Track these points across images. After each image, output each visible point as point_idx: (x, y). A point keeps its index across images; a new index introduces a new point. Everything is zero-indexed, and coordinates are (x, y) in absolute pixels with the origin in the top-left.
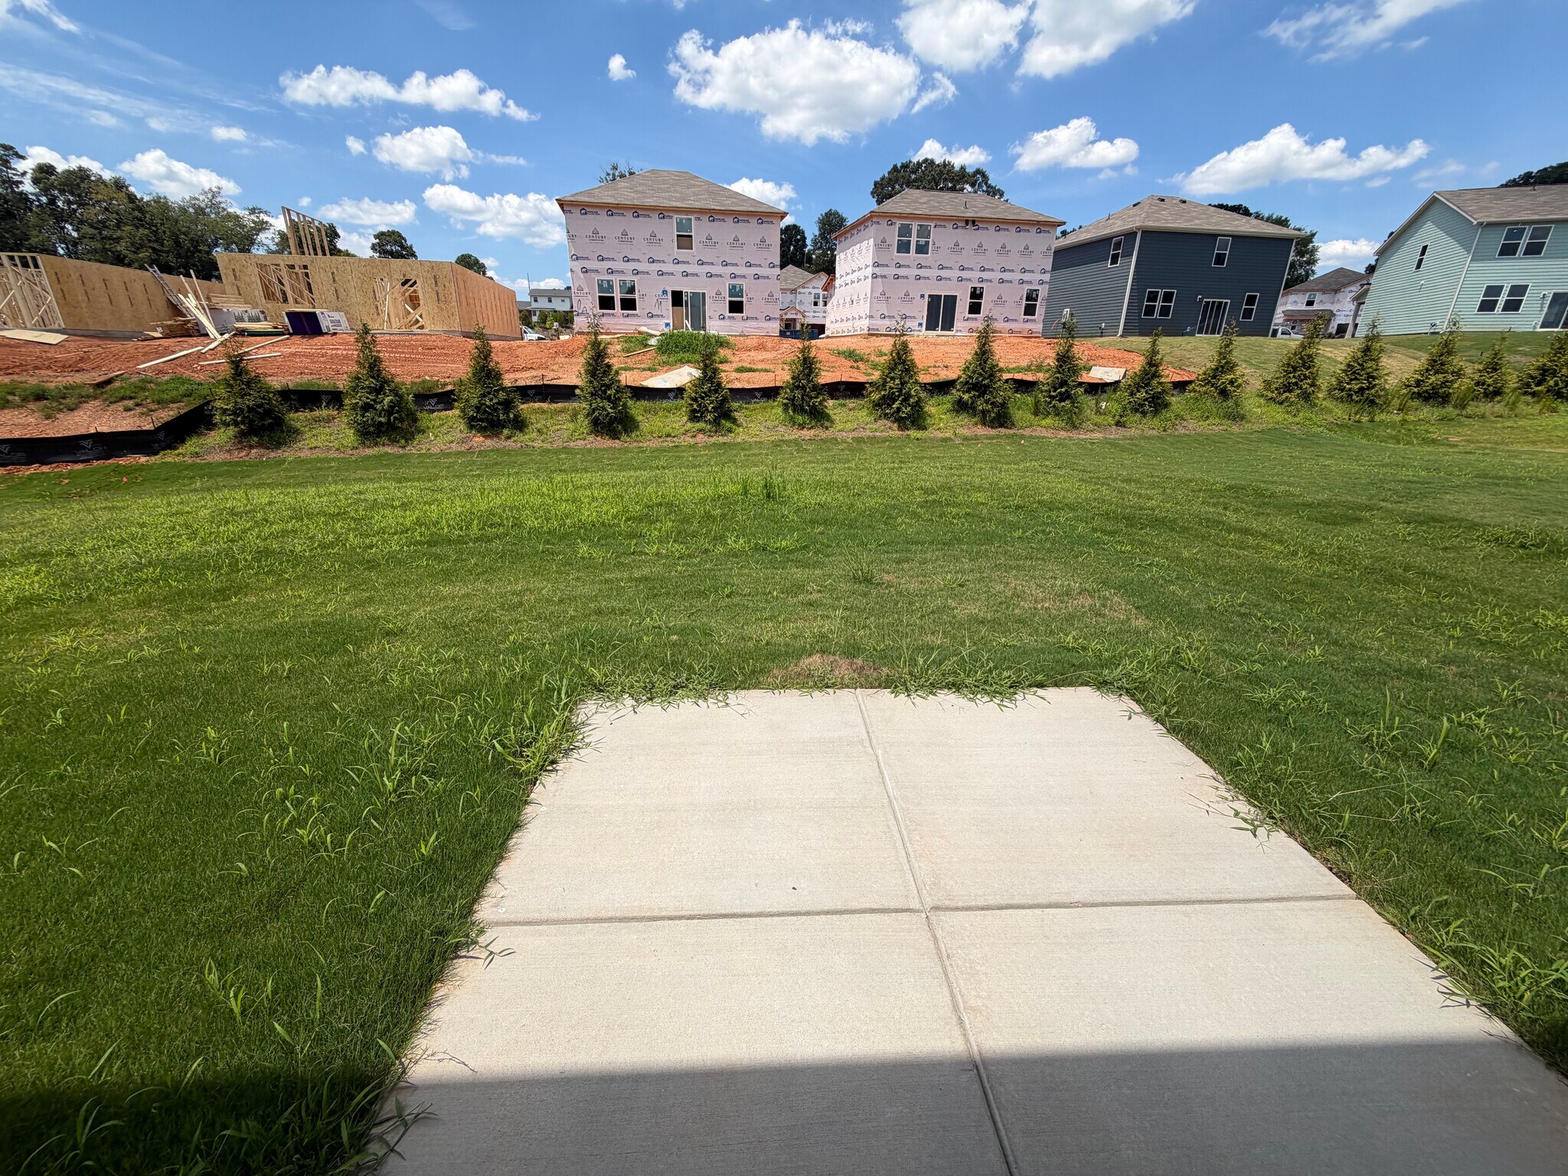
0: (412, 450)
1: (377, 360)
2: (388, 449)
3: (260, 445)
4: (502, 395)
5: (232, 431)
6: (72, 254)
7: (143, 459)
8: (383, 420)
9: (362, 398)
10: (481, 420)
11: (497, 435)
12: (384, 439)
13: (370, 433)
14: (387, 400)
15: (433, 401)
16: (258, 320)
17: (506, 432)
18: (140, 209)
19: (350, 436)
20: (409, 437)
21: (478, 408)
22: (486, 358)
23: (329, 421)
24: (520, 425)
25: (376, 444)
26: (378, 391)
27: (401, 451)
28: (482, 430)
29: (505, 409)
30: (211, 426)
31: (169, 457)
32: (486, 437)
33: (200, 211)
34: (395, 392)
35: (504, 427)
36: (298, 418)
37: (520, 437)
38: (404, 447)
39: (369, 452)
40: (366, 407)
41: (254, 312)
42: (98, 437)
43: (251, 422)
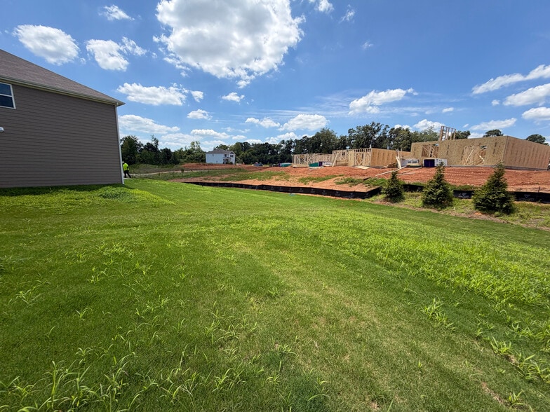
0: (442, 212)
1: (442, 176)
2: (432, 210)
3: (390, 201)
4: (502, 195)
5: (385, 195)
6: (390, 149)
7: (361, 200)
8: (434, 199)
9: (429, 190)
10: (484, 205)
11: (490, 214)
12: (432, 206)
13: (427, 203)
14: (440, 191)
15: (464, 194)
16: (416, 162)
17: (497, 213)
18: (410, 136)
19: (420, 203)
20: (443, 207)
21: (483, 200)
22: (499, 176)
23: (416, 197)
24: (509, 211)
25: (428, 208)
26: (437, 187)
27: (437, 212)
28: (482, 210)
29: (501, 202)
30: (381, 194)
31: (366, 200)
32: (483, 214)
33: (426, 133)
34: (444, 189)
35: (496, 211)
36: (407, 194)
37: (506, 218)
38: (439, 211)
39: (424, 210)
40: (430, 193)
41: (415, 160)
42: (354, 192)
43: (391, 194)
